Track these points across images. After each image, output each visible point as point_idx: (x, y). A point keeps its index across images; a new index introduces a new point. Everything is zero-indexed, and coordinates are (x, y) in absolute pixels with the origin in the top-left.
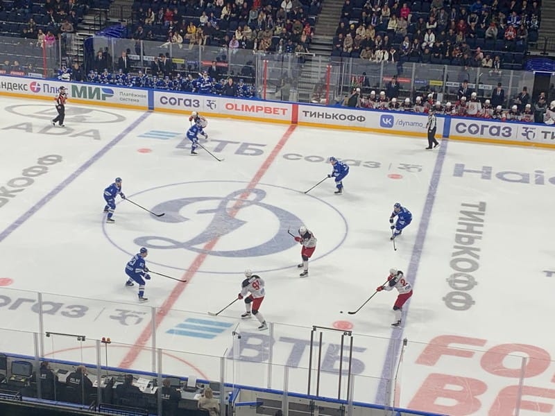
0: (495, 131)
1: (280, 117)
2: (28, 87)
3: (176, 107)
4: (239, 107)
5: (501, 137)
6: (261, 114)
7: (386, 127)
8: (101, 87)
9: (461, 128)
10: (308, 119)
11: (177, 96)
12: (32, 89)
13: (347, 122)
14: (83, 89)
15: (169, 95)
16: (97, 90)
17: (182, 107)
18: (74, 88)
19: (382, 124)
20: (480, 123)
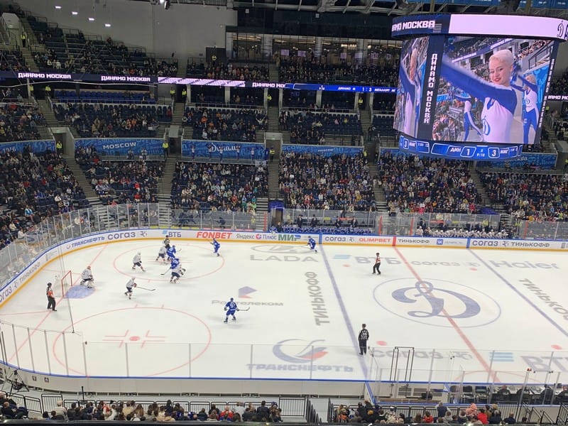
0: (490, 243)
1: (387, 243)
2: (254, 237)
3: (333, 242)
4: (366, 239)
5: (493, 246)
6: (377, 242)
7: (440, 245)
8: (294, 234)
9: (475, 243)
10: (401, 243)
11: (334, 236)
12: (257, 238)
13: (420, 244)
14: (285, 236)
15: (330, 236)
16: (292, 236)
17: (337, 242)
18: (280, 236)
19: (437, 243)
20: (484, 240)
